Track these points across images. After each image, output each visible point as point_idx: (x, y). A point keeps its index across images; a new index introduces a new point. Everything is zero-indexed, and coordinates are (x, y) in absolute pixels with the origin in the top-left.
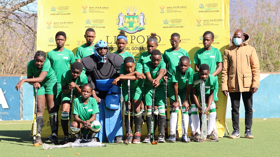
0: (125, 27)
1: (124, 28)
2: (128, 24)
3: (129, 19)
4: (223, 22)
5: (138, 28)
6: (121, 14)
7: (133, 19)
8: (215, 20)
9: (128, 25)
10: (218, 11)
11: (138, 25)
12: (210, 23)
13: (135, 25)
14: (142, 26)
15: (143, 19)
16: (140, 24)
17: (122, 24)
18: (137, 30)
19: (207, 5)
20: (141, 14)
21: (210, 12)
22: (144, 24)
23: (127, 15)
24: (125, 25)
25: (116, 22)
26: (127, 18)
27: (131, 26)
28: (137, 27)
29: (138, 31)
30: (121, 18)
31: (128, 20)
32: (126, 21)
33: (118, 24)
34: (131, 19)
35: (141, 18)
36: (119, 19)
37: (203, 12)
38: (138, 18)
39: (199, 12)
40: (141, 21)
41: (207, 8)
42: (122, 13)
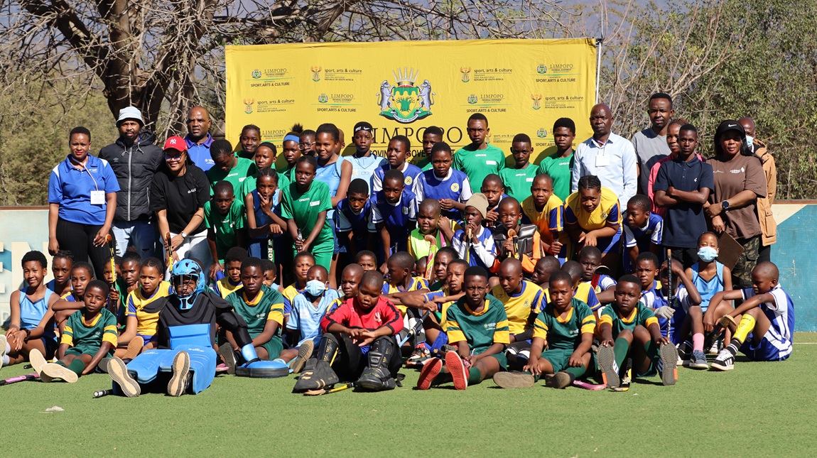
0: (394, 111)
1: (392, 112)
2: (400, 104)
3: (402, 94)
4: (583, 103)
5: (420, 112)
6: (386, 83)
7: (410, 94)
8: (567, 98)
9: (399, 106)
10: (573, 80)
11: (418, 105)
12: (557, 103)
13: (412, 107)
14: (425, 108)
15: (429, 93)
16: (423, 103)
17: (389, 104)
18: (417, 116)
19: (552, 66)
20: (425, 83)
21: (558, 81)
22: (431, 104)
23: (397, 86)
24: (393, 105)
25: (378, 99)
26: (398, 93)
27: (405, 108)
28: (417, 111)
29: (418, 118)
30: (386, 91)
31: (400, 96)
32: (395, 98)
33: (381, 105)
34: (406, 94)
35: (425, 91)
36: (382, 94)
37: (544, 80)
38: (419, 93)
39: (538, 81)
40: (424, 97)
41: (552, 73)
42: (389, 82)
